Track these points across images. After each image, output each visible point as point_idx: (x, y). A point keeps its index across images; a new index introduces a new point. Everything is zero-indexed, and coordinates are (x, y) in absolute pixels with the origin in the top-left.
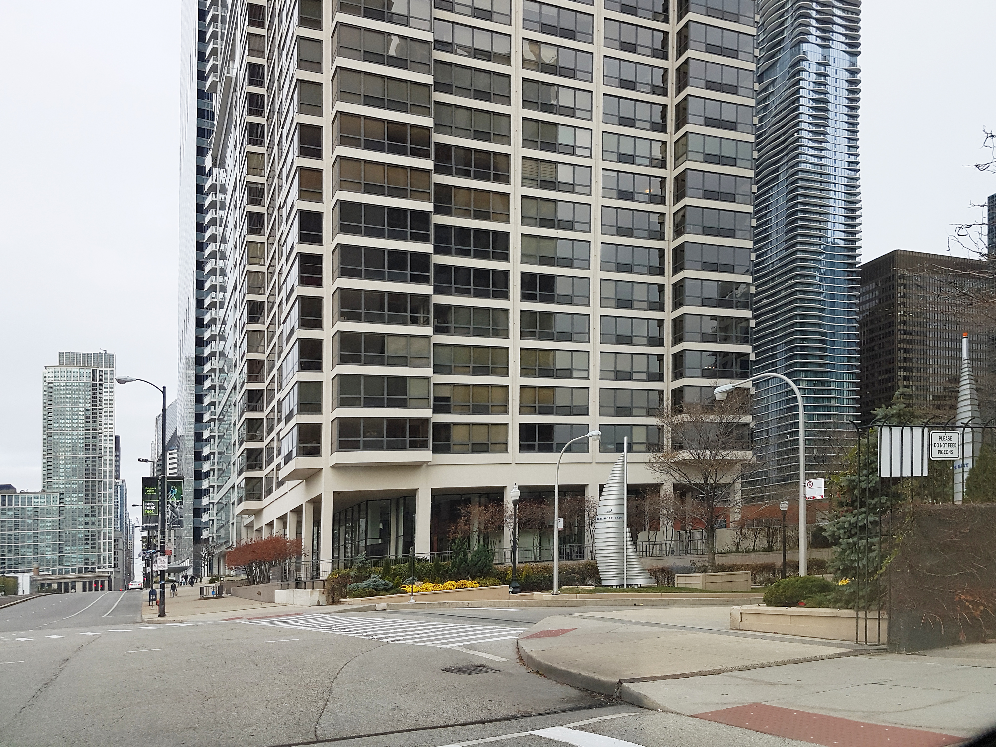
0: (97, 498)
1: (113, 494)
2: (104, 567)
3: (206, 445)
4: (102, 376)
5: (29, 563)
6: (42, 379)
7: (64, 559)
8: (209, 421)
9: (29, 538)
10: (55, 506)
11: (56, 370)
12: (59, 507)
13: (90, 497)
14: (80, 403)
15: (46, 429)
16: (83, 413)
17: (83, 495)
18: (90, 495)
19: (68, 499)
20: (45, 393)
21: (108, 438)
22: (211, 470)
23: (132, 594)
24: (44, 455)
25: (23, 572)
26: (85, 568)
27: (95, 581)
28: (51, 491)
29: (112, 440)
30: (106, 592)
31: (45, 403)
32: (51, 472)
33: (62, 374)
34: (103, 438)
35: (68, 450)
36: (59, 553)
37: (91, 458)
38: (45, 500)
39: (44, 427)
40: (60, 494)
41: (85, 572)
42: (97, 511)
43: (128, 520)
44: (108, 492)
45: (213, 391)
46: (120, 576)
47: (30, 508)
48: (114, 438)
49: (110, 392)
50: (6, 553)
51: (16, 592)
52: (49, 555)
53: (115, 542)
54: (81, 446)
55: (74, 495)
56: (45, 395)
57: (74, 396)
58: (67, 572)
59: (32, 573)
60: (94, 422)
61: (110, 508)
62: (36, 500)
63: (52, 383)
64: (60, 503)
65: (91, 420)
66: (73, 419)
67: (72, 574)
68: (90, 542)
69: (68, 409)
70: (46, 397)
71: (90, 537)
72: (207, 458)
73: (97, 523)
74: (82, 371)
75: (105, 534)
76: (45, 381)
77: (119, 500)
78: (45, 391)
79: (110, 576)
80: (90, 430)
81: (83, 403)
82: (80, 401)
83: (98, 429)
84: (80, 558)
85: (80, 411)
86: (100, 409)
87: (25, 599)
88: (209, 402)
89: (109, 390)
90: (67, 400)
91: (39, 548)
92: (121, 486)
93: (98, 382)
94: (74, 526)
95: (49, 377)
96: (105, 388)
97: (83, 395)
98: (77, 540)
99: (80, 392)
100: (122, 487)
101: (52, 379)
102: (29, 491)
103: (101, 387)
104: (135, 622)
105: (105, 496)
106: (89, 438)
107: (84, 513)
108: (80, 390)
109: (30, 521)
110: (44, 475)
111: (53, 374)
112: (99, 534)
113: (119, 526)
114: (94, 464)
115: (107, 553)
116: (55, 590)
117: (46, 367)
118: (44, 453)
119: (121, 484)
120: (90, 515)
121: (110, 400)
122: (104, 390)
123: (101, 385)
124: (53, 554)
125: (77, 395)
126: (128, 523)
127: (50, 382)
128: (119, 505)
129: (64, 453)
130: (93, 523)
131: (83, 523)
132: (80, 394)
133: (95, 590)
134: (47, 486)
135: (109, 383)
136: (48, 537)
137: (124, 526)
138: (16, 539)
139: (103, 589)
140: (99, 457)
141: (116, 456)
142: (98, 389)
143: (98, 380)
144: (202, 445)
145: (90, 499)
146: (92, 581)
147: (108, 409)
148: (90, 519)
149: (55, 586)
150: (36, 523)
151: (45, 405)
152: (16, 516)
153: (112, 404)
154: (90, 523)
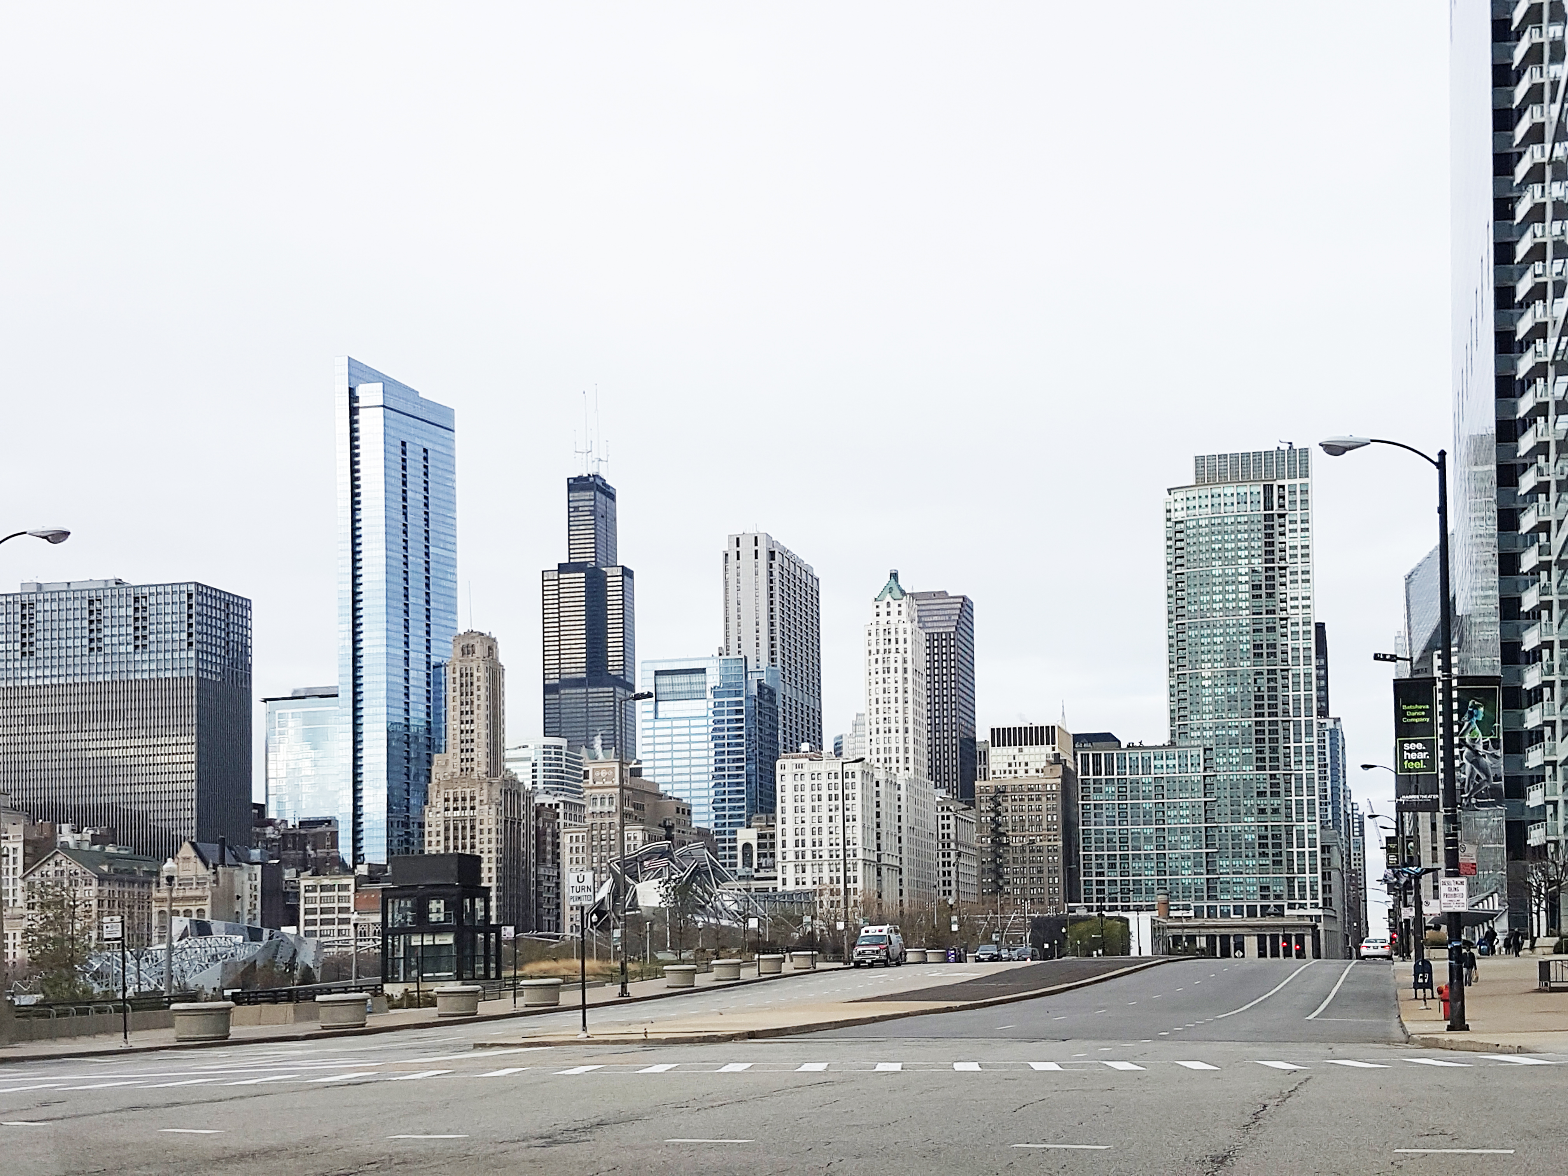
0: (1281, 759)
1: (1316, 748)
2: (1302, 906)
3: (1528, 627)
4: (1283, 498)
5: (1150, 891)
6: (1163, 515)
7: (1218, 885)
8: (1535, 571)
9: (1148, 839)
10: (1197, 775)
11: (1190, 495)
12: (1205, 777)
13: (1267, 755)
14: (1240, 557)
15: (1172, 617)
16: (1247, 578)
17: (1251, 750)
18: (1267, 750)
19: (1221, 761)
20: (1170, 543)
21: (1301, 628)
22: (1546, 684)
23: (1370, 969)
24: (1171, 670)
25: (1138, 909)
26: (1262, 906)
27: (1284, 936)
28: (1187, 744)
29: (1309, 632)
30: (1310, 961)
31: (1169, 564)
32: (1187, 704)
33: (1204, 502)
34: (1290, 629)
35: (1218, 657)
36: (1208, 872)
37: (1265, 673)
38: (1176, 762)
39: (1170, 612)
40: (1205, 750)
41: (1262, 916)
42: (1282, 785)
43: (1349, 806)
44: (1303, 744)
45: (1542, 497)
46: (1337, 927)
47: (1147, 779)
48: (1312, 628)
49: (1302, 530)
50: (1106, 870)
51: (1126, 950)
52: (1187, 877)
53: (1323, 852)
54: (1245, 647)
55: (1234, 752)
56: (1169, 547)
57: (1226, 546)
58: (1226, 915)
59: (1156, 913)
60: (1270, 595)
61: (1310, 779)
62: (1158, 763)
63: (1182, 522)
64: (1205, 769)
65: (1263, 592)
66: (1228, 592)
67: (1235, 919)
68: (1270, 851)
69: (1216, 572)
70: (1172, 551)
71: (1270, 841)
72: (1534, 656)
73: (1283, 810)
74: (1242, 490)
75: (1300, 833)
76: (1169, 520)
77: (1328, 761)
78: (1169, 539)
79: (1315, 926)
80: (1261, 613)
81: (1246, 557)
82: (1240, 553)
83: (1278, 611)
84: (1249, 885)
85: (1241, 575)
86: (1281, 568)
87: (1142, 965)
88: (1533, 523)
89: (1299, 526)
90: (1214, 555)
91: (1167, 860)
92: (1331, 731)
93: (1276, 510)
94: (1236, 817)
95: (1176, 510)
96: (1290, 522)
97: (1246, 540)
98: (1243, 846)
99: (1239, 536)
100: (1334, 733)
101: (1184, 513)
102: (1145, 744)
103: (1282, 520)
104: (1389, 1041)
105: (1298, 753)
106: (1260, 630)
107: (1255, 790)
108: (1239, 532)
109: (1148, 804)
110: (1172, 711)
111: (1184, 504)
112: (1289, 833)
113: (1330, 817)
114: (1272, 684)
115: (1307, 875)
116: (1202, 950)
117: (1169, 490)
118: (1171, 666)
119: (1332, 726)
120: (1268, 794)
121: (1302, 547)
122: (1288, 526)
123: (1282, 516)
124: (1195, 874)
125: (1233, 541)
126: (1350, 812)
127: (1180, 519)
128: (1329, 772)
129: (1209, 665)
130: (1275, 811)
131: (1255, 811)
132: (1240, 540)
133: (1285, 956)
134: (1179, 733)
135: (1299, 512)
136: (1184, 838)
137: (1342, 818)
138: (1123, 841)
139: (1301, 954)
140: (1282, 670)
141: (1318, 668)
142: (1276, 526)
143: (1276, 506)
144: (1518, 627)
145: (1267, 760)
146: (1278, 935)
147: (1300, 567)
148: (1268, 802)
149: (1202, 943)
150: (1160, 809)
151: (1169, 567)
152: (1122, 795)
153: (1308, 555)
154: (1269, 811)
